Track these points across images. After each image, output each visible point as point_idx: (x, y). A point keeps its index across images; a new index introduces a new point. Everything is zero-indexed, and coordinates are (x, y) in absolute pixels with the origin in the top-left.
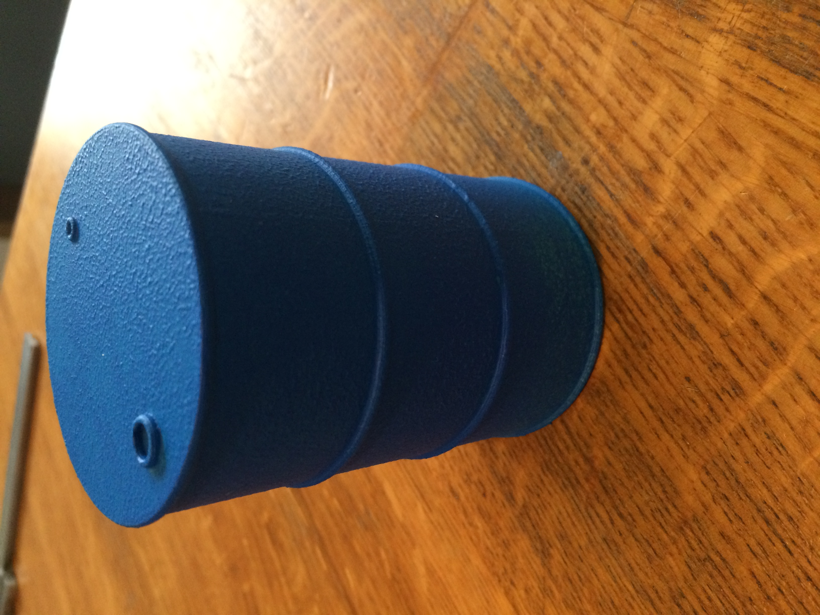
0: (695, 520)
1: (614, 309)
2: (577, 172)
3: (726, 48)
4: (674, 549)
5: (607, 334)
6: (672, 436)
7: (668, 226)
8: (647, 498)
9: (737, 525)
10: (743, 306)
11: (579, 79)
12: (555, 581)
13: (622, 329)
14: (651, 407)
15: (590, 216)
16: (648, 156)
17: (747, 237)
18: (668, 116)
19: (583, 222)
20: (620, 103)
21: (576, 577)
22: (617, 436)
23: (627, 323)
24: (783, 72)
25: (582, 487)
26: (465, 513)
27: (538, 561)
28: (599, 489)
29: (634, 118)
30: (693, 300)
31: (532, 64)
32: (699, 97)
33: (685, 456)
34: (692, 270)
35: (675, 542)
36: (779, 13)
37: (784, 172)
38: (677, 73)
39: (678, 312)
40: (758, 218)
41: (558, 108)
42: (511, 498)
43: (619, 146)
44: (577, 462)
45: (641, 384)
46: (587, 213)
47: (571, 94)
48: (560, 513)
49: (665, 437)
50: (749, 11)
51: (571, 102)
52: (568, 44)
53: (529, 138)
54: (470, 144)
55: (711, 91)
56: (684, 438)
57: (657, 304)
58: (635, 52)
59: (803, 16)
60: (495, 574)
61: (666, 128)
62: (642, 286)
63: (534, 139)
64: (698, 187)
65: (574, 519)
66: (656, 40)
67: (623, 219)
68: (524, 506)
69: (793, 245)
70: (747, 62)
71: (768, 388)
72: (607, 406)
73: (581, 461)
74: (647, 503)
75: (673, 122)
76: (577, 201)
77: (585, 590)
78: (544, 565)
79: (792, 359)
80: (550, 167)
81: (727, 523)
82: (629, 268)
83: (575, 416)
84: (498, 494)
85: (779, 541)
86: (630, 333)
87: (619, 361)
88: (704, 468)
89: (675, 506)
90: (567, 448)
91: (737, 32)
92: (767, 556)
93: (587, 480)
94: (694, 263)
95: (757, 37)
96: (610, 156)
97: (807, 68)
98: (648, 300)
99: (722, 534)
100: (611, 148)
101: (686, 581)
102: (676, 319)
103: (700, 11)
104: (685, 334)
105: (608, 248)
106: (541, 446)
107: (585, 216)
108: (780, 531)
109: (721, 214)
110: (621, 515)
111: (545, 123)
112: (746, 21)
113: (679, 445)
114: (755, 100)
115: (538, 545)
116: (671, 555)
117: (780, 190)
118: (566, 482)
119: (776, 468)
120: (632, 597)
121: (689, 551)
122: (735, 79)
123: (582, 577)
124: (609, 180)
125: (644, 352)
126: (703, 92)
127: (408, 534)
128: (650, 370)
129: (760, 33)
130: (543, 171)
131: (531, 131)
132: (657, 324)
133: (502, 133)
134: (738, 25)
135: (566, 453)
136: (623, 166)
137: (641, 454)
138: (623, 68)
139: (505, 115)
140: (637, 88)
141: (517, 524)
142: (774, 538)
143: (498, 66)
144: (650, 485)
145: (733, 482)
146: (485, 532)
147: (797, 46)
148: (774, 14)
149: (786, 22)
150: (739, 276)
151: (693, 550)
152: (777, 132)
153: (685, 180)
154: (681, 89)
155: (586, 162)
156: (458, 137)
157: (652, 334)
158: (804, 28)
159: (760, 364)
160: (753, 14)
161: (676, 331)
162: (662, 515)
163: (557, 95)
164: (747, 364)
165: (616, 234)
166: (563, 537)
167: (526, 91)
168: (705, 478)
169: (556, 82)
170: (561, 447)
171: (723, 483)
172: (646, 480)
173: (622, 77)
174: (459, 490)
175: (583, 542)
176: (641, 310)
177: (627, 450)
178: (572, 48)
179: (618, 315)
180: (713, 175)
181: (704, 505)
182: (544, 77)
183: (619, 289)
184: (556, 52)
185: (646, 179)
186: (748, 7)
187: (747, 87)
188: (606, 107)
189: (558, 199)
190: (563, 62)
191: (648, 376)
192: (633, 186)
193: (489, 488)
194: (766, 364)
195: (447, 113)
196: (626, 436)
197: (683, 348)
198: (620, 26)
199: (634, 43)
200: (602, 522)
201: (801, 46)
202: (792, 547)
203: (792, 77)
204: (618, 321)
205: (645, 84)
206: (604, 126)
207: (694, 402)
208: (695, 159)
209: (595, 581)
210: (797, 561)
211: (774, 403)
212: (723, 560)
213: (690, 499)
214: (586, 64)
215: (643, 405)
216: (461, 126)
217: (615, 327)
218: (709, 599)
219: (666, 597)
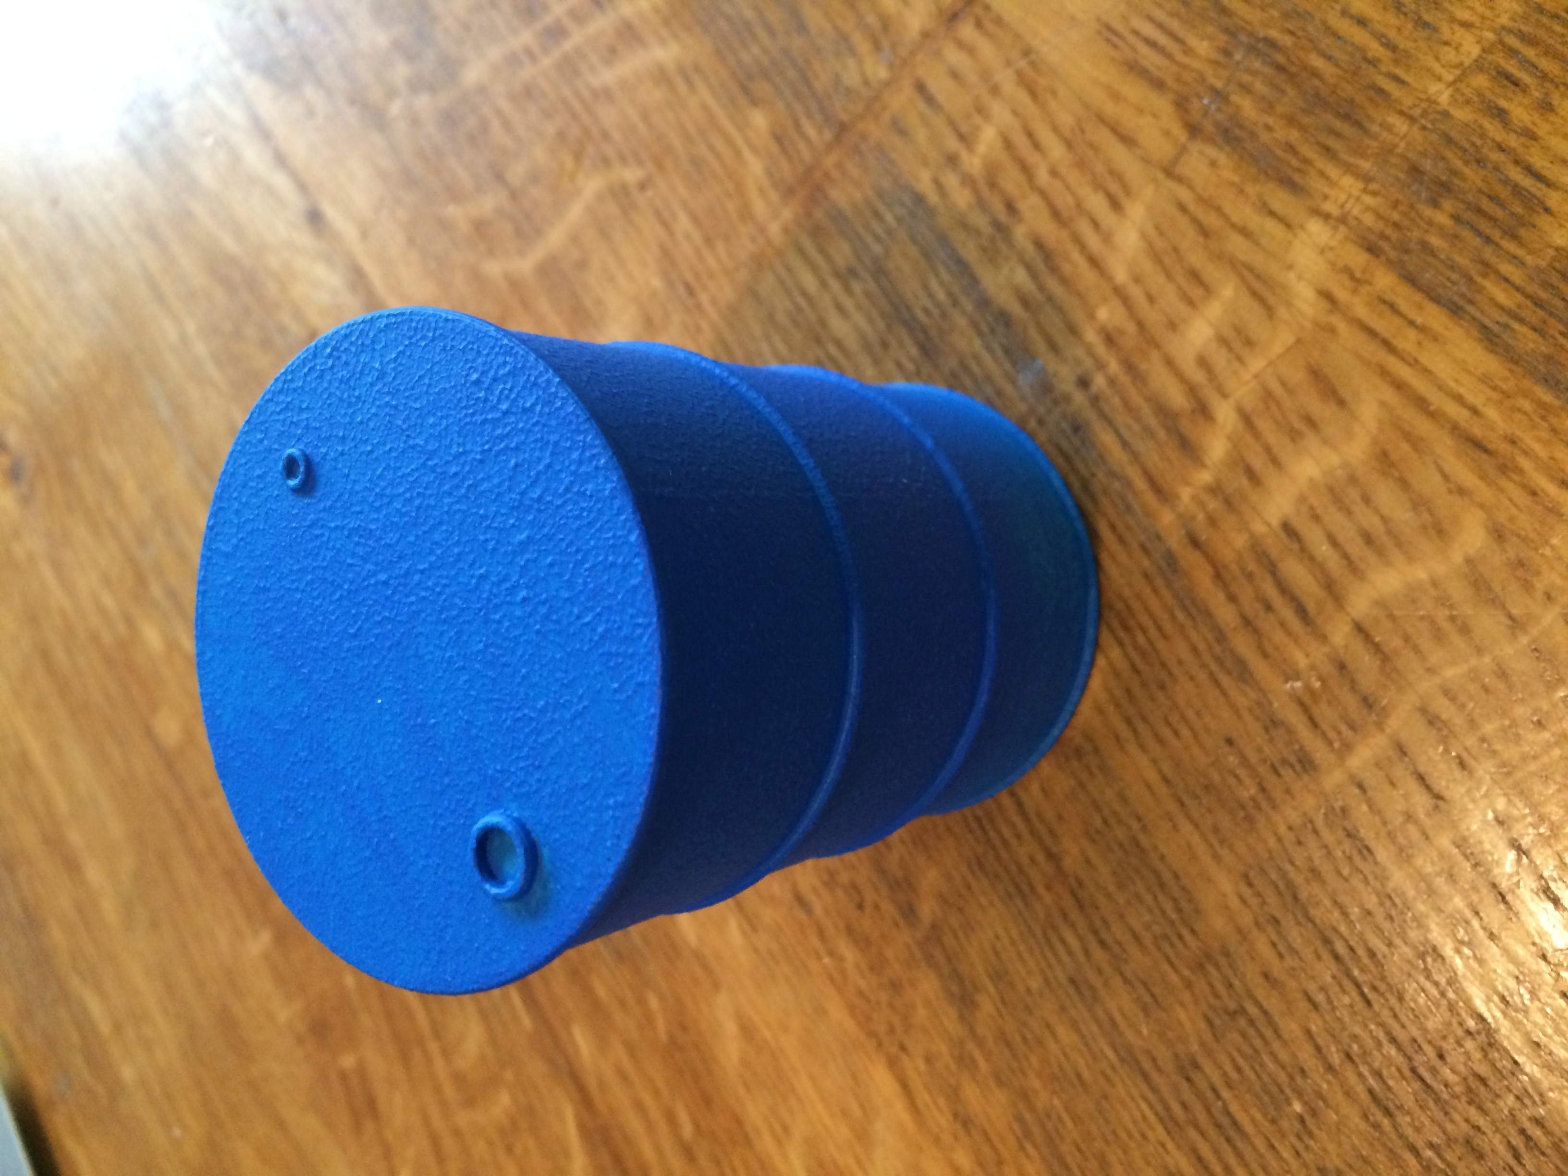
0: (1226, 954)
1: (1115, 624)
2: (1067, 398)
3: (1333, 243)
4: (1187, 997)
5: (1101, 661)
6: (1197, 826)
7: (1214, 505)
8: (1147, 918)
9: (1290, 961)
10: (1323, 638)
11: (1082, 247)
12: (980, 1043)
13: (1126, 655)
14: (1166, 780)
15: (1085, 473)
16: (1192, 390)
17: (1341, 538)
18: (1230, 334)
19: (1072, 478)
20: (1151, 299)
21: (1018, 1038)
22: (1105, 822)
23: (1136, 647)
24: (1418, 297)
25: (1040, 898)
26: (822, 934)
27: (953, 1013)
28: (1068, 902)
29: (1172, 326)
30: (1247, 622)
31: (998, 207)
32: (1282, 312)
33: (1216, 858)
34: (1250, 576)
35: (1189, 985)
36: (1421, 207)
37: (1406, 447)
38: (1250, 268)
39: (1221, 637)
40: (1360, 510)
41: (1041, 288)
42: (909, 913)
43: (1143, 366)
44: (1032, 860)
45: (1151, 743)
46: (1080, 466)
47: (1067, 269)
48: (997, 937)
49: (1186, 827)
50: (1374, 194)
51: (1064, 281)
52: (1068, 187)
53: (984, 328)
54: (871, 321)
55: (1305, 307)
56: (1216, 830)
57: (1188, 623)
58: (1183, 221)
59: (1456, 218)
60: (872, 1034)
61: (1224, 351)
62: (1166, 593)
63: (993, 331)
64: (1268, 450)
65: (1022, 948)
66: (1218, 209)
67: (1141, 484)
68: (934, 926)
69: (1410, 558)
70: (1364, 271)
71: (1354, 762)
72: (1091, 774)
73: (1040, 857)
74: (1147, 927)
75: (1237, 345)
76: (1064, 444)
77: (1034, 1059)
78: (962, 1018)
79: (1393, 723)
80: (1021, 383)
81: (1275, 961)
82: (1146, 563)
83: (1035, 788)
84: (887, 906)
85: (1353, 986)
86: (1140, 664)
87: (1118, 705)
88: (1245, 876)
89: (1193, 931)
90: (1018, 836)
91: (1353, 223)
92: (1334, 1009)
93: (1049, 888)
94: (1252, 566)
95: (1383, 236)
96: (1125, 379)
97: (1456, 299)
98: (1173, 617)
99: (1266, 976)
100: (1129, 367)
101: (1202, 1044)
102: (1217, 649)
103: (1296, 177)
104: (1229, 673)
105: (1113, 527)
106: (971, 832)
107: (1075, 471)
108: (1356, 972)
109: (1302, 499)
110: (1102, 943)
111: (1015, 309)
112: (1368, 208)
113: (1206, 840)
114: (1372, 333)
115: (955, 989)
116: (1182, 1004)
117: (1396, 474)
118: (1012, 889)
119: (1356, 882)
120: (1113, 1068)
121: (1212, 1000)
122: (1342, 295)
123: (1029, 1037)
124: (1122, 419)
125: (1160, 695)
126: (1289, 305)
127: (706, 967)
128: (1168, 724)
129: (1389, 231)
130: (1008, 389)
131: (990, 319)
132: (1184, 652)
133: (935, 312)
134: (1355, 212)
135: (1014, 842)
136: (1148, 400)
137: (1143, 851)
138: (1160, 244)
139: (942, 283)
140: (1181, 280)
141: (918, 954)
142: (1346, 983)
143: (933, 198)
144: (1155, 898)
145: (1289, 899)
146: (857, 966)
147: (1442, 261)
148: (1412, 207)
149: (1430, 223)
150: (1321, 594)
151: (1216, 996)
152: (1399, 386)
153: (1249, 438)
154: (1255, 294)
155: (1084, 383)
156: (848, 303)
157: (1176, 670)
158: (1456, 237)
159: (1343, 728)
160: (1379, 200)
161: (1214, 667)
162: (1172, 945)
163: (1040, 265)
164: (1324, 726)
165: (1129, 508)
166: (999, 976)
167: (984, 250)
168: (1247, 892)
169: (1039, 245)
170: (1006, 832)
171: (1272, 898)
172: (1149, 889)
173: (1156, 257)
174: (812, 898)
175: (1035, 984)
176: (1160, 629)
177: (1121, 845)
178: (1073, 194)
179: (1122, 634)
180: (1295, 435)
181: (1240, 931)
182: (1020, 233)
183: (1126, 592)
184: (1043, 194)
185: (1185, 425)
186: (1374, 186)
187: (1361, 311)
188: (1125, 300)
189: (1031, 436)
190: (1056, 214)
191: (1166, 732)
192: (1162, 434)
193: (869, 897)
194: (1352, 727)
195: (829, 259)
196: (1120, 821)
197: (1224, 693)
198: (1160, 175)
199: (1183, 208)
200: (1070, 953)
201: (1450, 263)
202: (1371, 995)
203: (1431, 308)
204: (1121, 644)
205: (1195, 276)
206: (1122, 333)
207: (1236, 776)
208: (1268, 408)
209: (1052, 1045)
210: (1378, 1015)
211: (1361, 786)
212: (1265, 1012)
213: (1219, 923)
214: (1096, 225)
215: (1152, 775)
216: (857, 287)
217: (1115, 653)
218: (1239, 1070)
219: (1169, 1066)
